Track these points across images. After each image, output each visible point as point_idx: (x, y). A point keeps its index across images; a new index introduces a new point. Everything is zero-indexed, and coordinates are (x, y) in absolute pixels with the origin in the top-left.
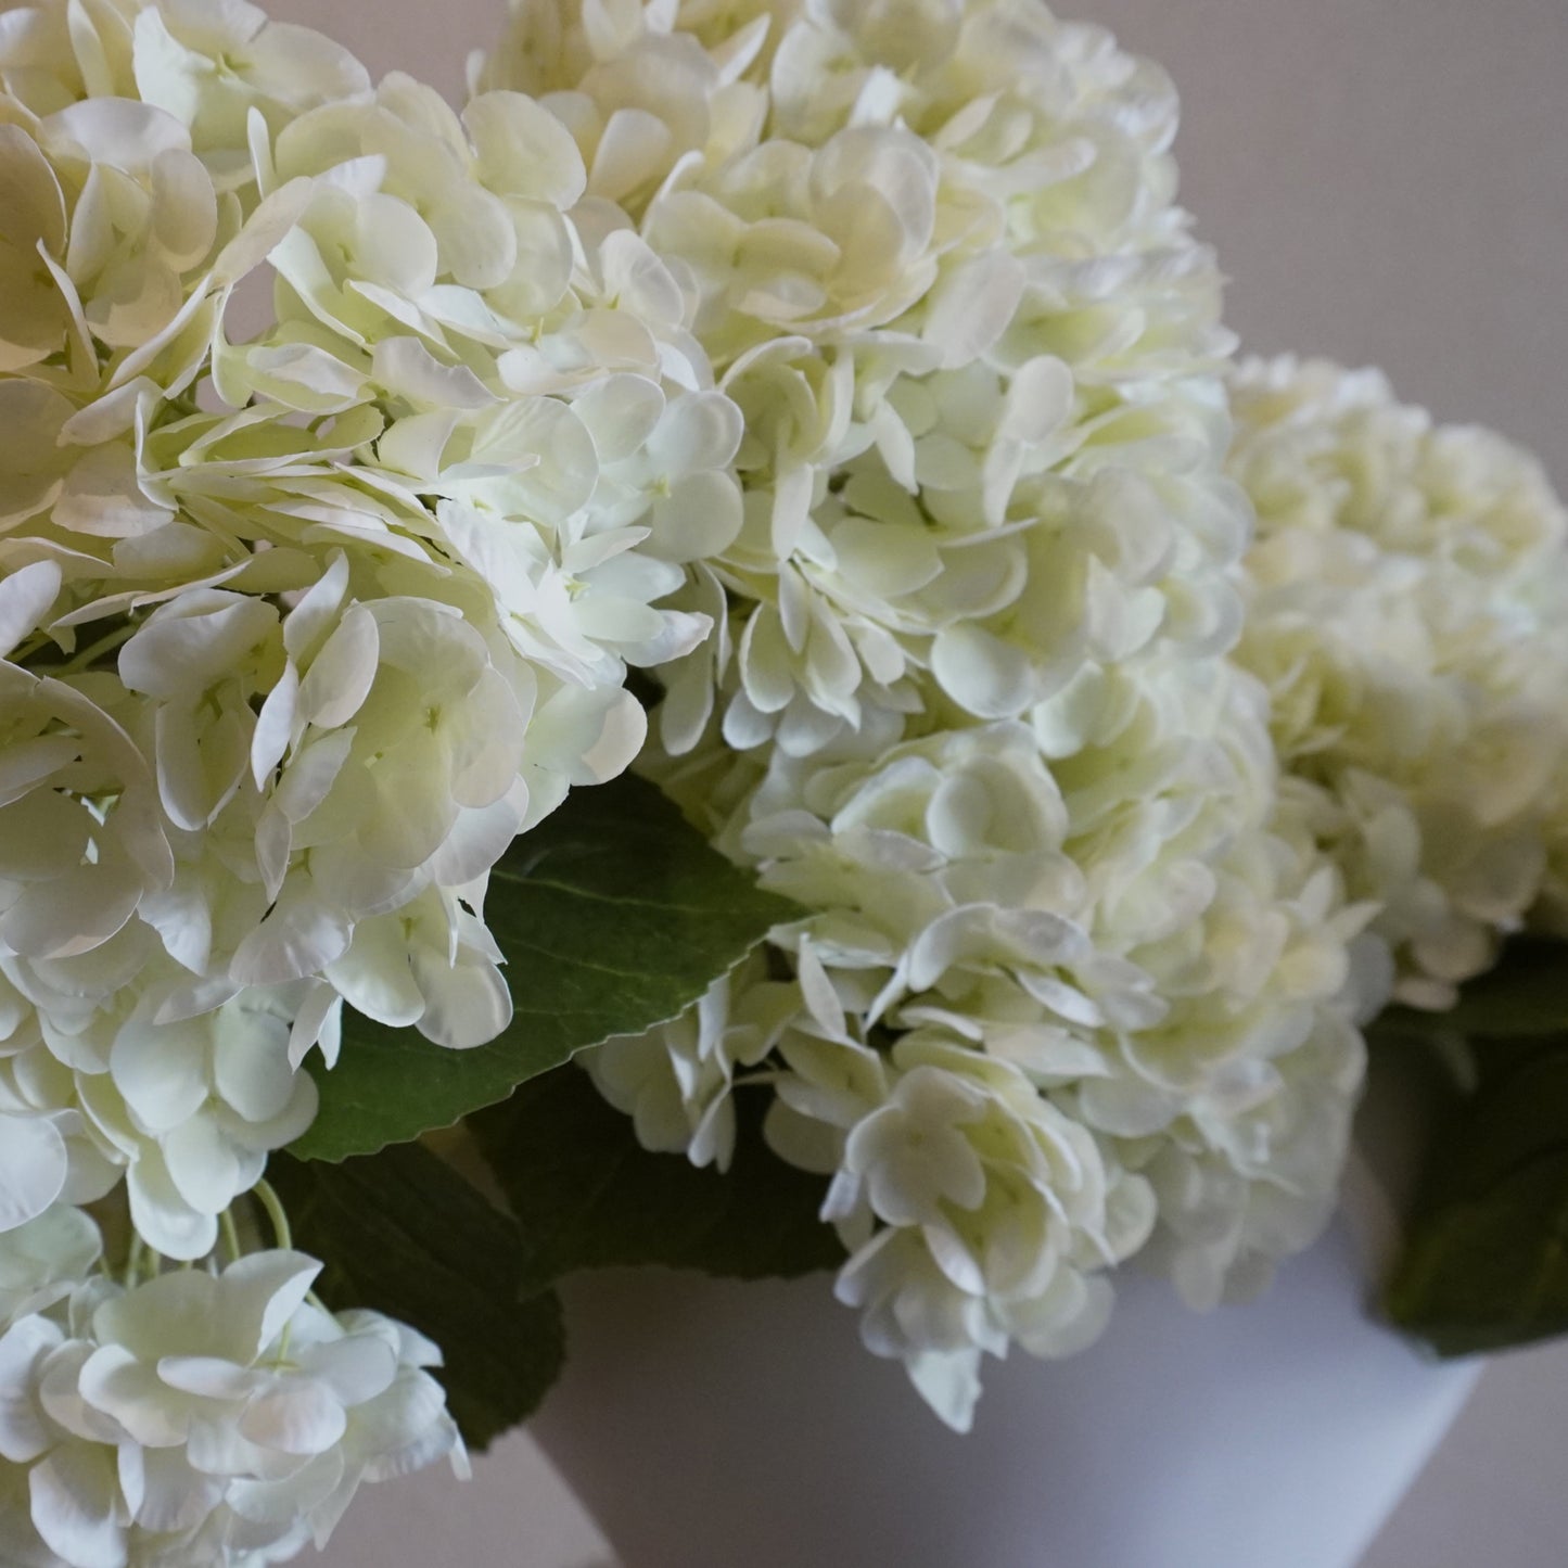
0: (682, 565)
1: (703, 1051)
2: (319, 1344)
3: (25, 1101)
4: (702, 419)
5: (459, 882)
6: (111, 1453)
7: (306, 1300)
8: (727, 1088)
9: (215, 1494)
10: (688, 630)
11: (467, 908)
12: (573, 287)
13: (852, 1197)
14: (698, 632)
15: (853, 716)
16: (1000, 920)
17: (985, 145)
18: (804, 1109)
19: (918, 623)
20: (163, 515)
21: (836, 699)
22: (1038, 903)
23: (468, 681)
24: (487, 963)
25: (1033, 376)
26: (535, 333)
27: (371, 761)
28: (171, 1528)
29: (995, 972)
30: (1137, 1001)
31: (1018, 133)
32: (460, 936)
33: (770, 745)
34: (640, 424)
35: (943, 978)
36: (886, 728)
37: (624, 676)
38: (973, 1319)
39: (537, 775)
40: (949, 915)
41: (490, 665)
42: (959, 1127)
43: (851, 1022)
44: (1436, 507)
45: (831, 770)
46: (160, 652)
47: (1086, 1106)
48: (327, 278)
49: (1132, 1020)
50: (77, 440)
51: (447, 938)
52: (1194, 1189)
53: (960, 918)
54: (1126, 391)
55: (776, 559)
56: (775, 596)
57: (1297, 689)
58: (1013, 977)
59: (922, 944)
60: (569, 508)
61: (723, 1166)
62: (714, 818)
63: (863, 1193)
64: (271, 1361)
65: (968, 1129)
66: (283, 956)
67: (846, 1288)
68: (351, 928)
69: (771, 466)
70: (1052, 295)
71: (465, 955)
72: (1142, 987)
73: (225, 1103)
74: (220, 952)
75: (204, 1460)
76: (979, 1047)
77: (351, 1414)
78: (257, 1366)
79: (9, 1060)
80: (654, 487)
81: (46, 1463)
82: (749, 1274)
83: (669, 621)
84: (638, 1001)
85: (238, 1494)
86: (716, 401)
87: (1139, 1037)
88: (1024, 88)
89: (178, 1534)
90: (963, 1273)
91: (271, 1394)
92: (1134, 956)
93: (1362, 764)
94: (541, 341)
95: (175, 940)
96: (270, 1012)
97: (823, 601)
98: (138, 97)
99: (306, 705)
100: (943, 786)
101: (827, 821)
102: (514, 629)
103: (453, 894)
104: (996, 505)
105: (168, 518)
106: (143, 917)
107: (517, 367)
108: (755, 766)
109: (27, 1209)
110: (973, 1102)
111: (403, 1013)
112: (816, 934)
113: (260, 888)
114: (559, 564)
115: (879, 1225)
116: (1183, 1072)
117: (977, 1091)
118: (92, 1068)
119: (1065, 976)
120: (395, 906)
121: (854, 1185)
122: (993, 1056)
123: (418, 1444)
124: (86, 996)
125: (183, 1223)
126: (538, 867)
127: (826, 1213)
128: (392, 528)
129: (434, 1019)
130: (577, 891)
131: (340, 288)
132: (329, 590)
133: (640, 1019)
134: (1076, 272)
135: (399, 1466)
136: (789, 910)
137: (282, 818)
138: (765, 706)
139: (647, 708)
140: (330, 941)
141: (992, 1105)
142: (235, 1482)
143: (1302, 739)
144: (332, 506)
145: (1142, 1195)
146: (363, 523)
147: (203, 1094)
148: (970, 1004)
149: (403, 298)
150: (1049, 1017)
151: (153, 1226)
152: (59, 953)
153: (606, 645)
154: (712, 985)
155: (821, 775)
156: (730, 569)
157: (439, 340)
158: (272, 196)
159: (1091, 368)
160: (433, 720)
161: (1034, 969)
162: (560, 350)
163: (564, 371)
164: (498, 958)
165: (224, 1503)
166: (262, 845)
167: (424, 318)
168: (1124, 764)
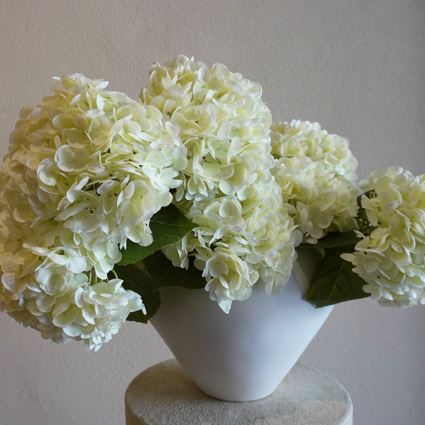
0: (178, 172)
1: (183, 249)
2: (123, 293)
3: (79, 255)
4: (181, 150)
5: (146, 221)
6: (94, 306)
7: (120, 287)
8: (187, 255)
9: (109, 313)
10: (179, 182)
11: (146, 225)
12: (161, 131)
13: (207, 273)
14: (181, 183)
15: (207, 195)
16: (231, 227)
17: (228, 101)
18: (199, 259)
19: (217, 180)
20: (103, 169)
21: (203, 192)
22: (238, 225)
23: (147, 192)
24: (149, 233)
25: (235, 139)
26: (155, 139)
27: (132, 203)
28: (103, 318)
29: (231, 236)
30: (254, 241)
31: (233, 98)
32: (145, 229)
33: (193, 199)
34: (171, 152)
35: (222, 237)
36: (212, 196)
37: (169, 190)
38: (228, 293)
39: (156, 205)
40: (222, 227)
41: (150, 190)
42: (224, 261)
43: (207, 244)
44: (325, 151)
45: (204, 203)
46: (103, 189)
47: (247, 259)
48: (125, 132)
49: (254, 244)
50: (90, 158)
51: (144, 229)
52: (267, 274)
53: (225, 227)
54: (250, 142)
55: (193, 170)
56: (193, 176)
57: (289, 187)
58: (234, 237)
59: (218, 231)
60: (161, 165)
61: (187, 269)
62: (185, 211)
63: (209, 272)
64: (117, 295)
65: (226, 262)
66: (120, 232)
67: (207, 289)
68: (130, 228)
69: (193, 155)
70: (238, 126)
71: (146, 232)
72: (255, 239)
73: (108, 256)
74: (110, 232)
75: (107, 307)
76: (228, 248)
77: (129, 301)
78: (114, 295)
79: (77, 249)
80: (174, 160)
81: (84, 308)
82: (191, 288)
83: (176, 181)
84: (172, 240)
85: (112, 313)
86: (183, 147)
87: (256, 247)
88: (234, 91)
89: (104, 319)
90: (225, 285)
91: (117, 298)
92: (254, 233)
93: (300, 201)
94: (156, 140)
95: (104, 230)
96: (115, 242)
97: (201, 177)
98: (98, 109)
99: (124, 196)
100: (222, 206)
101: (203, 212)
102: (153, 184)
103: (145, 222)
104: (229, 160)
105: (104, 170)
106: (100, 227)
107: (153, 145)
108: (191, 203)
109: (82, 270)
110: (226, 257)
111: (137, 241)
112: (201, 230)
113: (117, 222)
114: (159, 173)
115: (212, 278)
116: (263, 253)
117: (227, 255)
118: (90, 250)
119: (243, 237)
120: (136, 224)
121: (207, 271)
122: (230, 250)
123: (139, 307)
124: (91, 238)
125: (102, 274)
126: (156, 219)
127: (203, 276)
128: (136, 171)
129: (141, 242)
130: (162, 223)
131: (126, 134)
132: (127, 180)
133: (172, 242)
134: (242, 122)
135: (136, 309)
136: (196, 226)
137: (120, 212)
138: (192, 193)
139: (173, 195)
140: (127, 230)
141: (229, 257)
142: (112, 311)
143: (290, 196)
144: (128, 168)
145: (257, 274)
146: (132, 170)
147: (105, 254)
148: (227, 242)
149: (136, 135)
150: (240, 243)
151: (99, 274)
152: (88, 231)
153: (166, 185)
154: (184, 237)
155: (202, 204)
156: (186, 172)
157: (141, 142)
158: (117, 122)
159: (244, 138)
160: (141, 197)
161: (238, 236)
162: (159, 141)
163: (160, 145)
164: (151, 232)
165: (110, 314)
166: (117, 216)
167: (139, 138)
168: (254, 202)
